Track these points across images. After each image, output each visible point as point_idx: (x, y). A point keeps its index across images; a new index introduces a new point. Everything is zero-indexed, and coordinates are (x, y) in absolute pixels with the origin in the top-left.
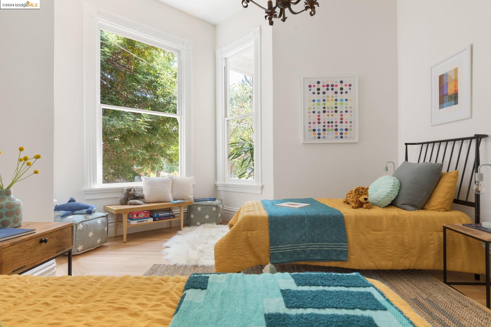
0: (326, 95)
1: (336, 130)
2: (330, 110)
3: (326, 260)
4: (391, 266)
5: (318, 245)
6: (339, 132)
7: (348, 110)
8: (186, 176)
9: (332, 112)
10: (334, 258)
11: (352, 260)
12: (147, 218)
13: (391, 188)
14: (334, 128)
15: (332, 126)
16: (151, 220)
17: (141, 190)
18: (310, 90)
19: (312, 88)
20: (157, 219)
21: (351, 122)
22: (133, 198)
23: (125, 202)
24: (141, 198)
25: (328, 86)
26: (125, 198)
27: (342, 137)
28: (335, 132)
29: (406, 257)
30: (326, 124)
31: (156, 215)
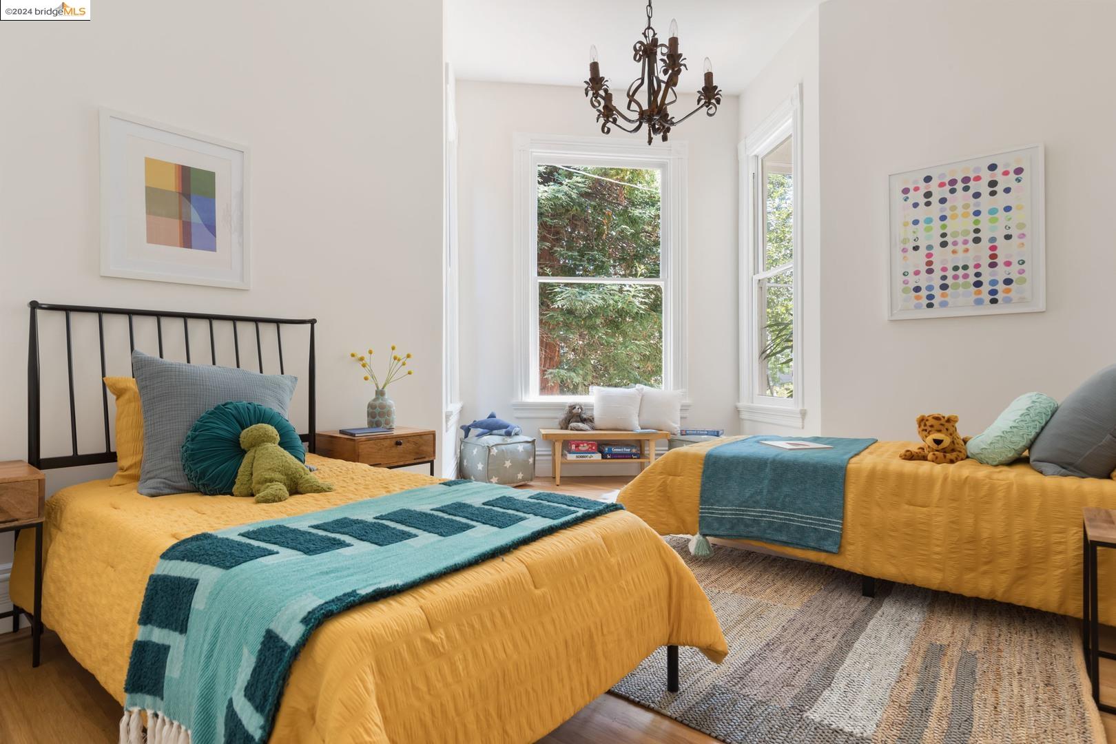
0: (947, 205)
1: (978, 284)
2: (960, 239)
3: (797, 544)
4: (938, 581)
5: (782, 514)
6: (986, 288)
7: (1014, 232)
8: (674, 389)
9: (966, 242)
10: (812, 544)
11: (849, 553)
12: (593, 453)
13: (1015, 421)
14: (973, 279)
15: (966, 276)
16: (598, 457)
17: (591, 408)
18: (905, 200)
19: (911, 194)
20: (608, 457)
21: (1024, 262)
22: (579, 419)
23: (565, 424)
24: (589, 420)
25: (953, 182)
26: (566, 418)
27: (994, 301)
28: (973, 289)
29: (985, 573)
30: (950, 273)
31: (607, 449)
